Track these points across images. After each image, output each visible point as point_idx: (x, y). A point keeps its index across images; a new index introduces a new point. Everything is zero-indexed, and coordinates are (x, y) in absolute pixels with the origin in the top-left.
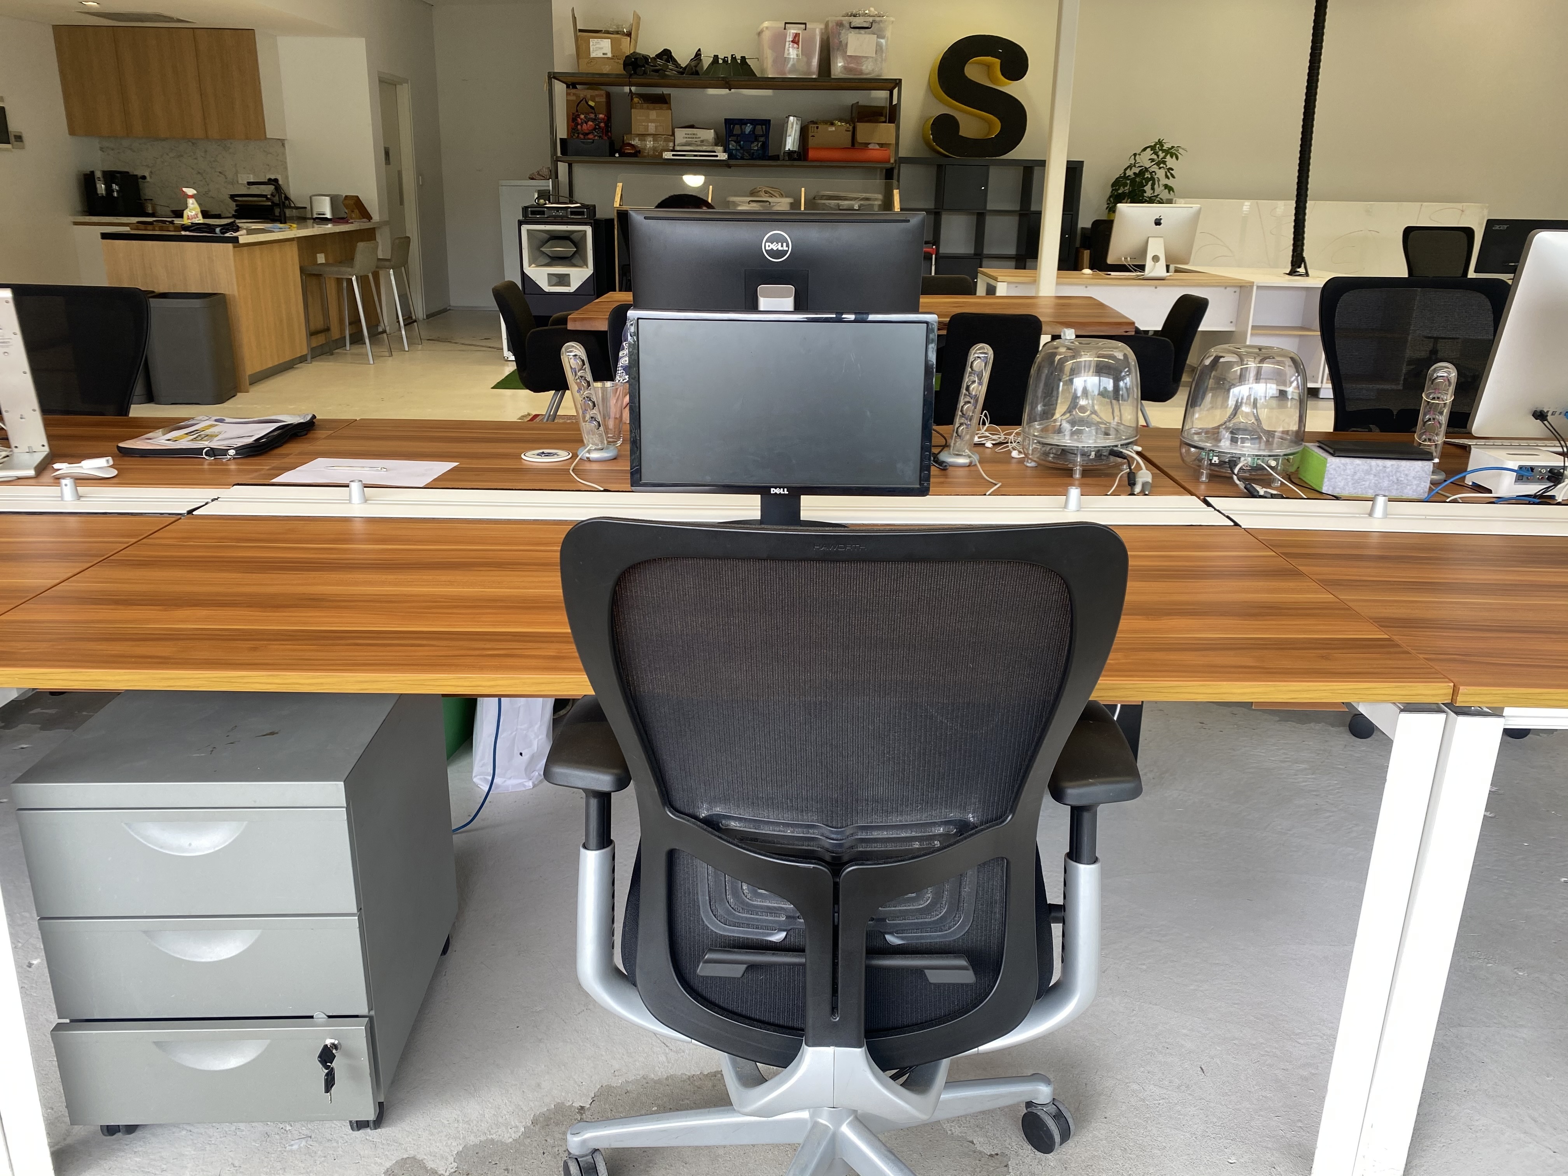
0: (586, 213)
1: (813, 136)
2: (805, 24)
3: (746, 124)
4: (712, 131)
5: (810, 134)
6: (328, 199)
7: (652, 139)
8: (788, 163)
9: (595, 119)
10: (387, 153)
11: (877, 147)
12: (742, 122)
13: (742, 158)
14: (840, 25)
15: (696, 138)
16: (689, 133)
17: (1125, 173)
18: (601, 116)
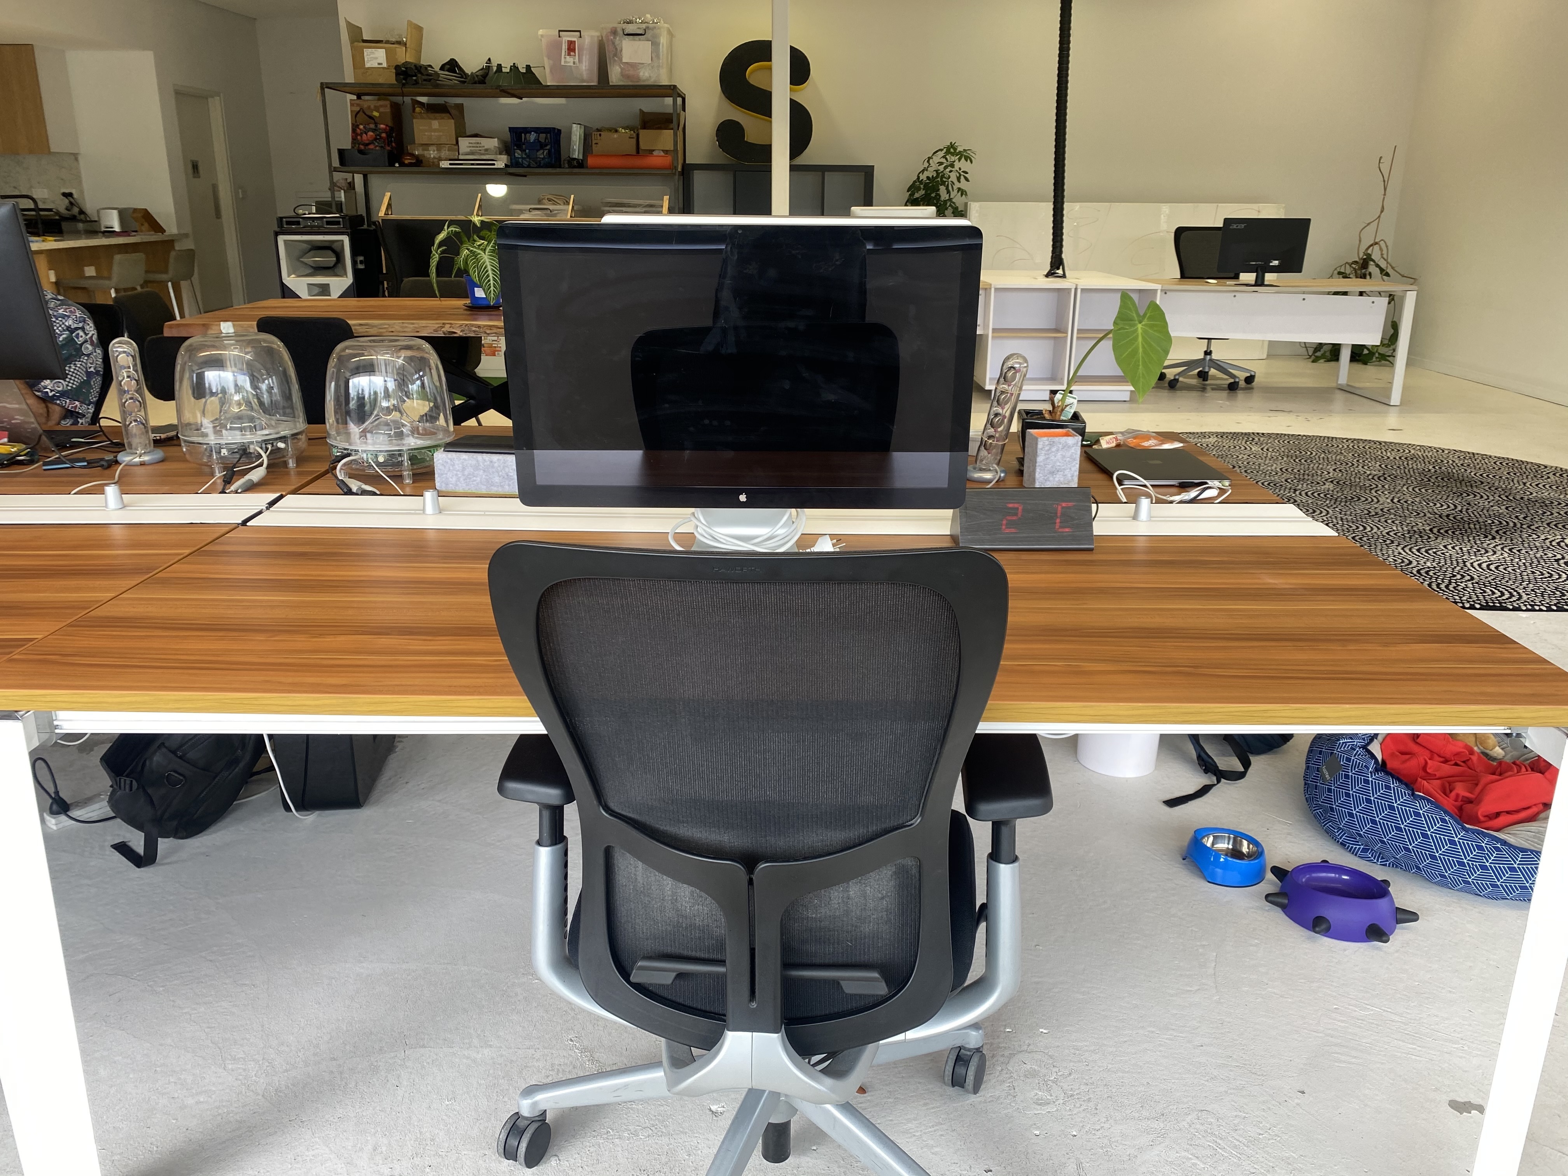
0: (341, 223)
1: (597, 144)
2: (580, 31)
3: (530, 133)
4: (496, 139)
5: (594, 142)
6: (115, 213)
7: (435, 148)
8: (567, 170)
9: (375, 130)
10: (195, 167)
11: (662, 154)
12: (527, 130)
13: (529, 166)
14: (614, 32)
15: (480, 147)
16: (473, 142)
17: (918, 177)
18: (382, 126)
